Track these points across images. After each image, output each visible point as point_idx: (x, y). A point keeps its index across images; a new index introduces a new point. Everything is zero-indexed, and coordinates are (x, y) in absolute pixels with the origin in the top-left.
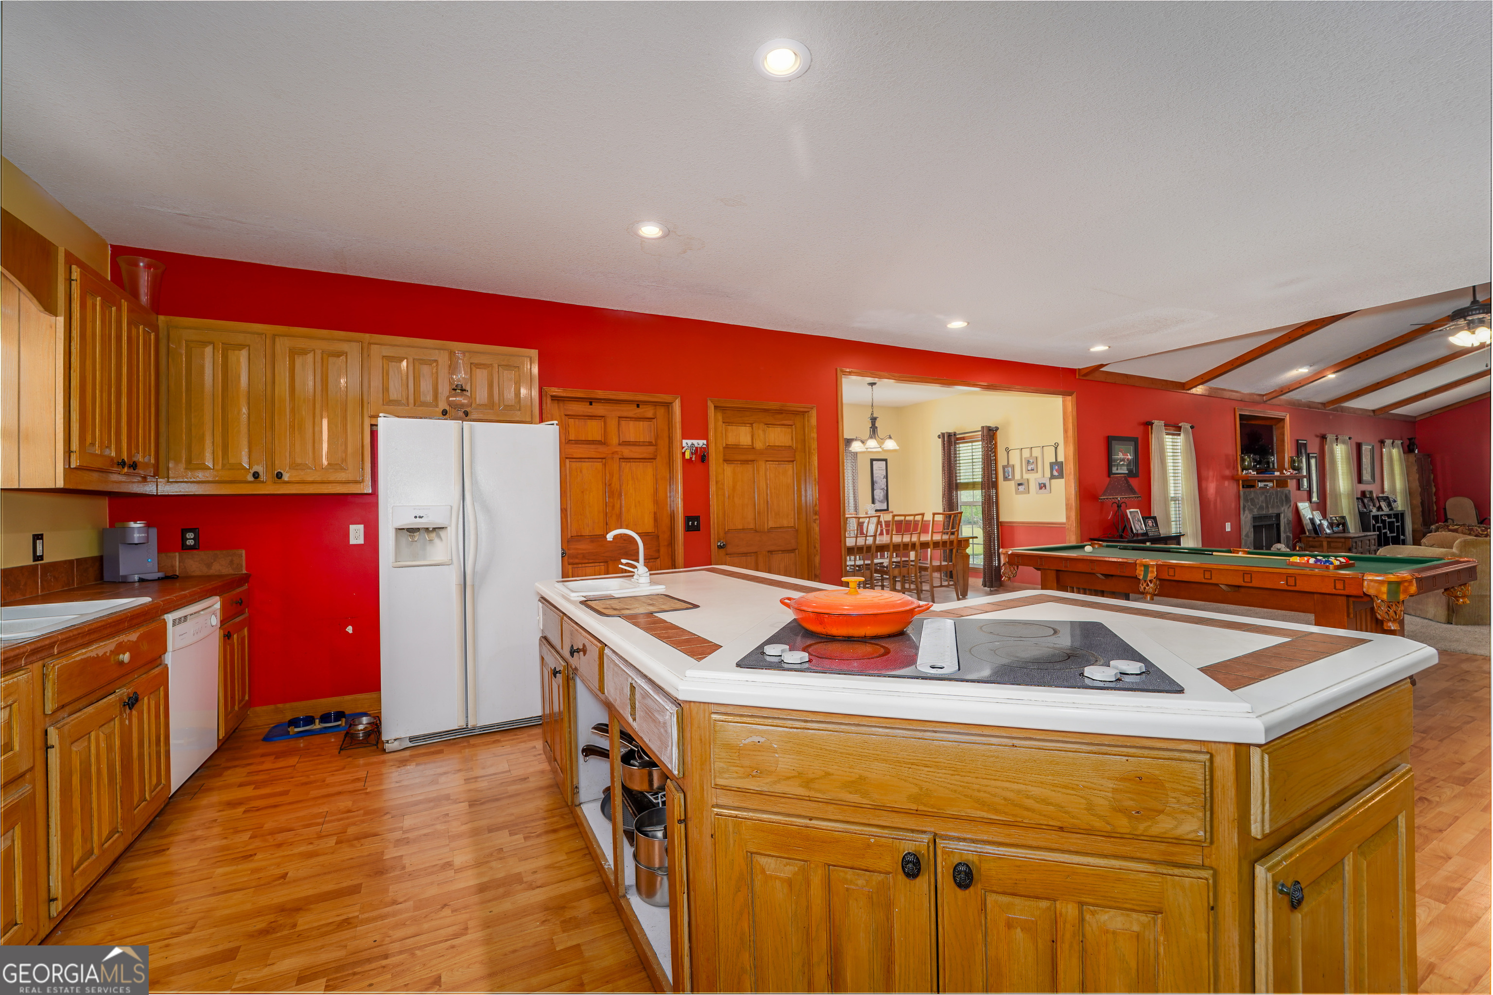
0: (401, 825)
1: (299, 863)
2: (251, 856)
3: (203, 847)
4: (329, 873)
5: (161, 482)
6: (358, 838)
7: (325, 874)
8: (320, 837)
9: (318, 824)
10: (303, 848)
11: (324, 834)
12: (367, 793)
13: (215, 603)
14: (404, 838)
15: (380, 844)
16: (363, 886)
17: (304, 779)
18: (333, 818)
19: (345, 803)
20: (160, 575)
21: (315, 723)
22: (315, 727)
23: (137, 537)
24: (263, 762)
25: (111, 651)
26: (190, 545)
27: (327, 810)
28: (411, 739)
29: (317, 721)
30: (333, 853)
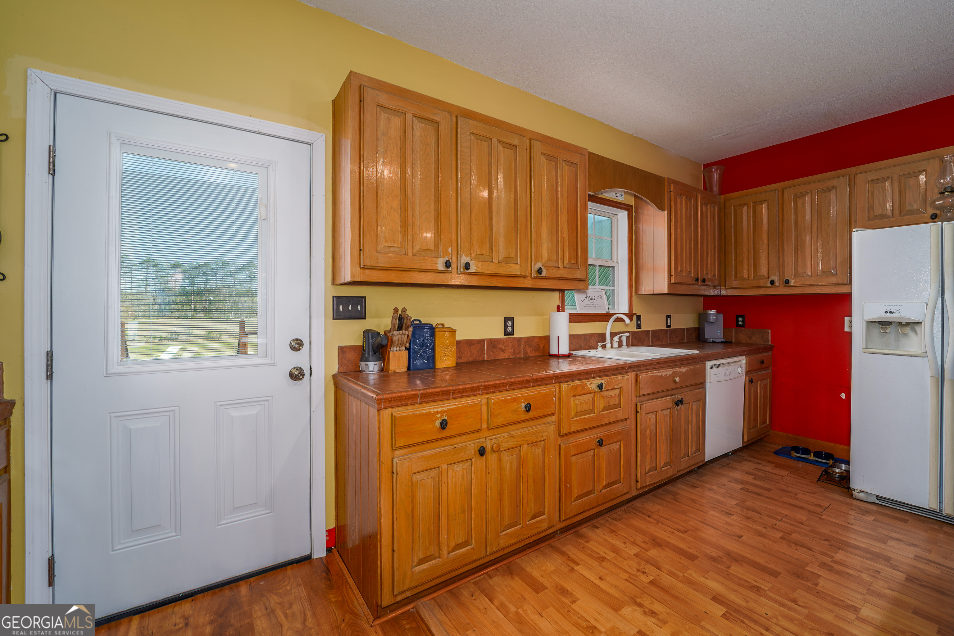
0: (834, 555)
1: (752, 535)
2: (731, 514)
3: (712, 496)
4: (765, 552)
5: (722, 289)
6: (796, 543)
7: (763, 551)
8: (773, 527)
9: (776, 519)
10: (759, 528)
11: (776, 527)
12: (821, 518)
13: (743, 360)
14: (830, 565)
15: (809, 557)
16: (781, 575)
17: (784, 487)
18: (788, 521)
19: (801, 516)
20: (723, 340)
21: (810, 455)
22: (810, 458)
23: (712, 318)
24: (767, 466)
25: (669, 375)
26: (741, 325)
27: (787, 514)
28: (878, 497)
29: (812, 454)
30: (775, 542)
